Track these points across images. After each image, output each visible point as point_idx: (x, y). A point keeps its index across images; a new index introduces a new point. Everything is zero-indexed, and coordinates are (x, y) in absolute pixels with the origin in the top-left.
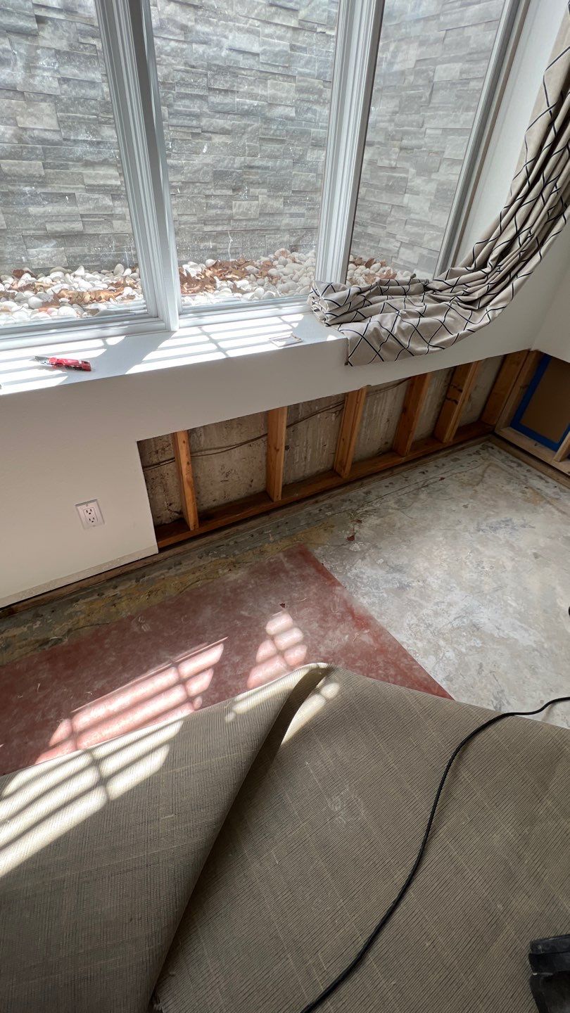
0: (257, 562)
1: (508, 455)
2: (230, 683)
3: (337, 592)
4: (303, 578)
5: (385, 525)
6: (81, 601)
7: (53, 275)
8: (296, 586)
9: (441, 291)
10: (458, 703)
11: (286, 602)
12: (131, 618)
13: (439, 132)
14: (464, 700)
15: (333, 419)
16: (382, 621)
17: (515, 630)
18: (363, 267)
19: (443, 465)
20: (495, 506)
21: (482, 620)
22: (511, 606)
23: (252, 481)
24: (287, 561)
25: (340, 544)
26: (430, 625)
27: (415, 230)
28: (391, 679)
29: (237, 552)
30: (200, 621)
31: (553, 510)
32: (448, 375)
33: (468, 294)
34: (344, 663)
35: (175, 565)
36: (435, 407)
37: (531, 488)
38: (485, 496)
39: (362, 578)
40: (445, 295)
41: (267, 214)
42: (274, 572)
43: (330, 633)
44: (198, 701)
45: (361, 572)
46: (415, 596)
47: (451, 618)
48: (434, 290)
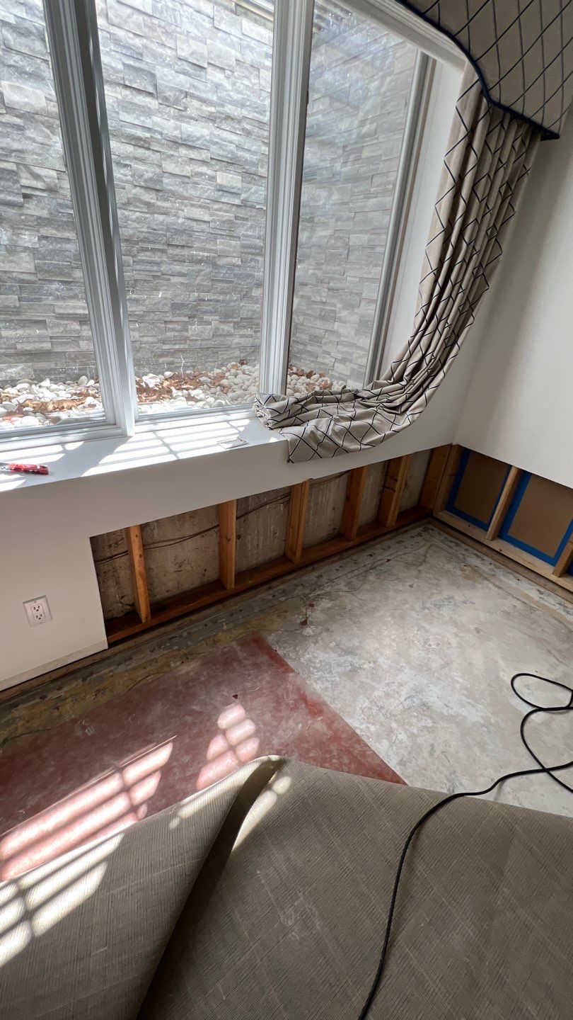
0: (210, 652)
1: (446, 535)
2: (178, 787)
3: (290, 679)
4: (256, 666)
5: (337, 608)
6: (22, 706)
7: (19, 387)
8: (249, 675)
9: (369, 398)
10: (411, 789)
11: (238, 693)
12: (74, 721)
13: (358, 279)
14: (418, 785)
15: (282, 509)
16: (335, 706)
17: (464, 706)
18: (304, 378)
19: (389, 547)
20: (437, 585)
21: (431, 699)
22: (457, 682)
23: (205, 570)
24: (241, 650)
25: (293, 629)
26: (381, 708)
27: (345, 349)
28: (346, 768)
29: (189, 643)
30: (149, 720)
31: (491, 586)
32: (384, 467)
33: (391, 401)
34: (297, 754)
35: (126, 660)
36: (376, 494)
37: (470, 566)
38: (428, 576)
39: (314, 663)
40: (372, 402)
41: (220, 335)
42: (228, 662)
43: (283, 722)
44: (143, 810)
45: (315, 657)
46: (366, 678)
47: (402, 699)
48: (363, 398)
